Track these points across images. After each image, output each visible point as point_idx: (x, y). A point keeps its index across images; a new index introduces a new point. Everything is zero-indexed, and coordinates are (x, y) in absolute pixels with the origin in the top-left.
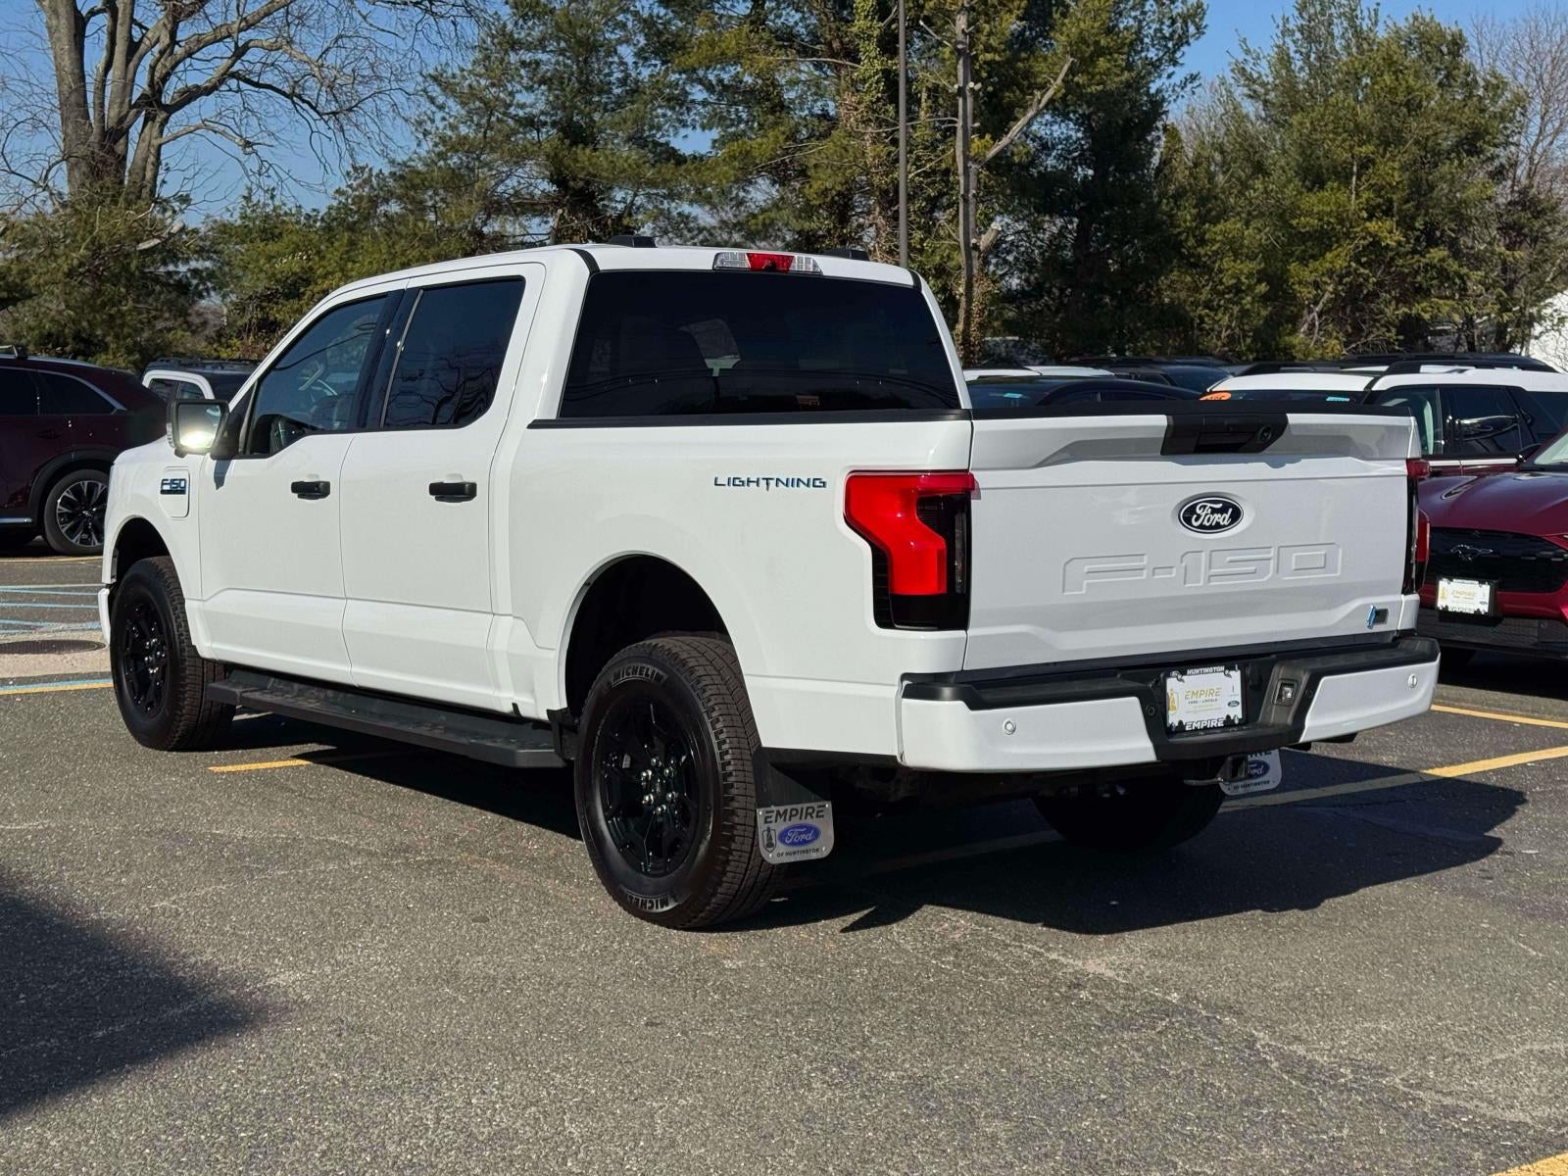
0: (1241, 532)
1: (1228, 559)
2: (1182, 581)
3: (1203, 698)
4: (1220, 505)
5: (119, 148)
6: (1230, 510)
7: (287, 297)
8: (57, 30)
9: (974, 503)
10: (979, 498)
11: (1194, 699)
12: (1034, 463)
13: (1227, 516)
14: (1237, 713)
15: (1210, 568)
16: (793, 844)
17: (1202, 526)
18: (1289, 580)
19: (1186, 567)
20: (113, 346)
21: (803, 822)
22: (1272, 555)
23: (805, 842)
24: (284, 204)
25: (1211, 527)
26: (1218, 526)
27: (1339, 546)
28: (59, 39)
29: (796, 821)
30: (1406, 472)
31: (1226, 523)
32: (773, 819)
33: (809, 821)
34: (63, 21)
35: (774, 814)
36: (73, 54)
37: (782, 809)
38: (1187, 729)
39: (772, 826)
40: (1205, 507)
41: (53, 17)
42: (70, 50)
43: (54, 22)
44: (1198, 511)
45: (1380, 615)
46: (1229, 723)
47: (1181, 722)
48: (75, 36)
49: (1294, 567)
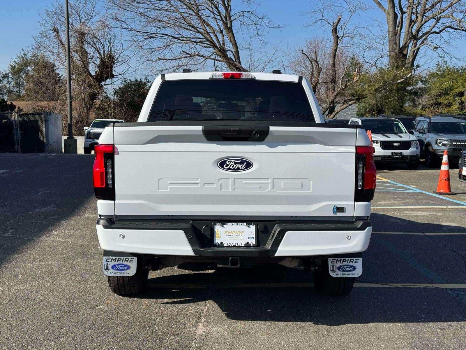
0: (251, 172)
1: (244, 182)
2: (220, 190)
3: (235, 234)
4: (240, 161)
5: (405, 52)
6: (245, 163)
7: (445, 95)
8: (389, 19)
9: (116, 156)
10: (118, 154)
11: (229, 234)
12: (144, 143)
13: (243, 166)
14: (253, 242)
15: (234, 185)
16: (117, 270)
17: (229, 169)
18: (279, 192)
19: (221, 184)
20: (387, 111)
21: (123, 263)
22: (269, 181)
23: (123, 270)
24: (449, 66)
25: (234, 169)
26: (238, 169)
27: (310, 180)
28: (389, 22)
29: (120, 262)
30: (355, 151)
31: (243, 168)
32: (110, 261)
33: (126, 263)
34: (391, 16)
35: (110, 259)
36: (393, 26)
37: (114, 258)
38: (224, 245)
39: (109, 263)
40: (231, 162)
41: (388, 15)
42: (392, 25)
43: (388, 17)
44: (227, 163)
45: (340, 209)
46: (247, 245)
47: (222, 243)
48: (394, 20)
49: (283, 187)
